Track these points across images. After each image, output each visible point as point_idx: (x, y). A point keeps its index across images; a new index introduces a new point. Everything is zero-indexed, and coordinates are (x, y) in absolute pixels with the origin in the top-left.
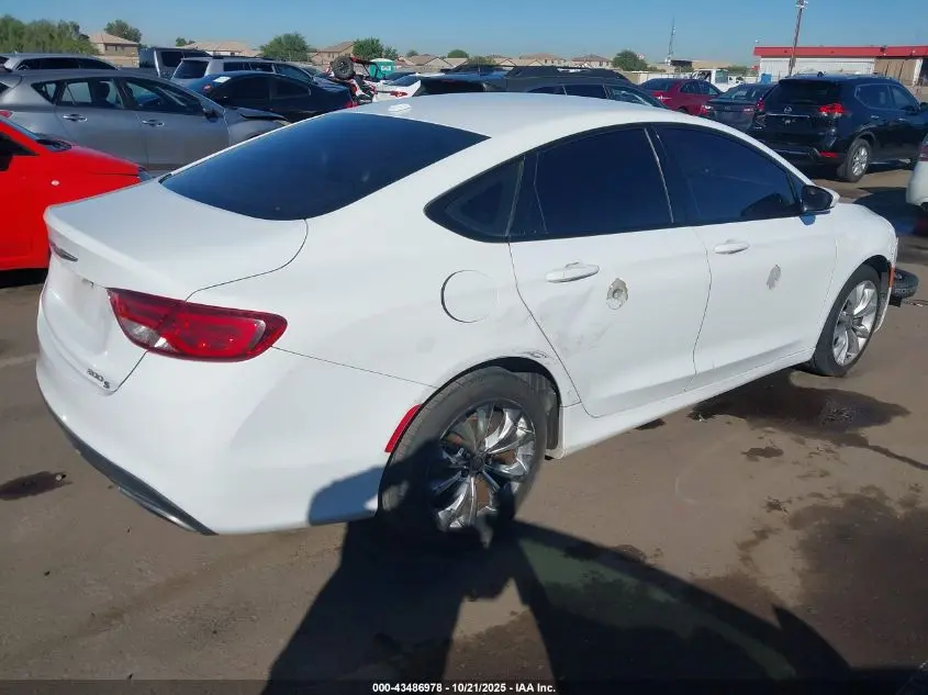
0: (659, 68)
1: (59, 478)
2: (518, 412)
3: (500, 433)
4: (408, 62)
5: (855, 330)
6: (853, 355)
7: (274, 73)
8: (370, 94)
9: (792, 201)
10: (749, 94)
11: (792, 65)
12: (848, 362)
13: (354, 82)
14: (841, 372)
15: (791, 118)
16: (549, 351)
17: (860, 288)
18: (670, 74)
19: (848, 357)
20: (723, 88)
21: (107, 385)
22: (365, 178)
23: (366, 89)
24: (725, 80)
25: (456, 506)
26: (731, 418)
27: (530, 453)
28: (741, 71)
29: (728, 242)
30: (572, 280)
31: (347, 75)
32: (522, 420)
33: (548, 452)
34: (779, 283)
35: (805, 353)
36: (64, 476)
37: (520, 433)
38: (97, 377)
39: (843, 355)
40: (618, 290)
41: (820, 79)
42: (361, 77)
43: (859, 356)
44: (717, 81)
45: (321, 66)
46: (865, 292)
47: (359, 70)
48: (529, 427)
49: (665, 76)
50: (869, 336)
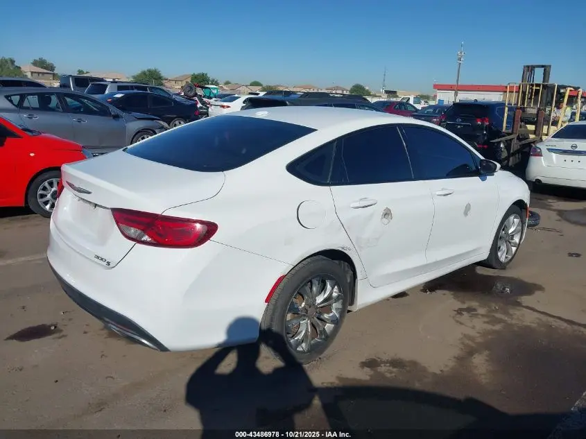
0: (377, 94)
1: (53, 328)
2: (334, 282)
3: (325, 293)
4: (225, 87)
5: (510, 243)
6: (510, 257)
7: (149, 92)
8: (206, 106)
9: (474, 168)
10: (435, 110)
11: (456, 95)
12: (507, 260)
13: (196, 99)
14: (503, 266)
15: (461, 125)
16: (352, 247)
17: (512, 218)
18: (384, 98)
19: (506, 257)
20: (419, 107)
21: (109, 264)
22: (244, 151)
23: (203, 103)
24: (419, 103)
25: (300, 337)
26: (445, 292)
27: (340, 306)
28: (426, 98)
29: (443, 189)
30: (363, 207)
31: (192, 94)
32: (336, 287)
33: (349, 308)
34: (471, 213)
35: (484, 255)
36: (55, 327)
37: (335, 295)
38: (102, 259)
39: (504, 257)
40: (387, 214)
41: (476, 103)
42: (201, 96)
43: (512, 258)
44: (415, 102)
45: (175, 88)
46: (515, 221)
47: (200, 92)
48: (340, 291)
49: (383, 100)
50: (518, 246)
